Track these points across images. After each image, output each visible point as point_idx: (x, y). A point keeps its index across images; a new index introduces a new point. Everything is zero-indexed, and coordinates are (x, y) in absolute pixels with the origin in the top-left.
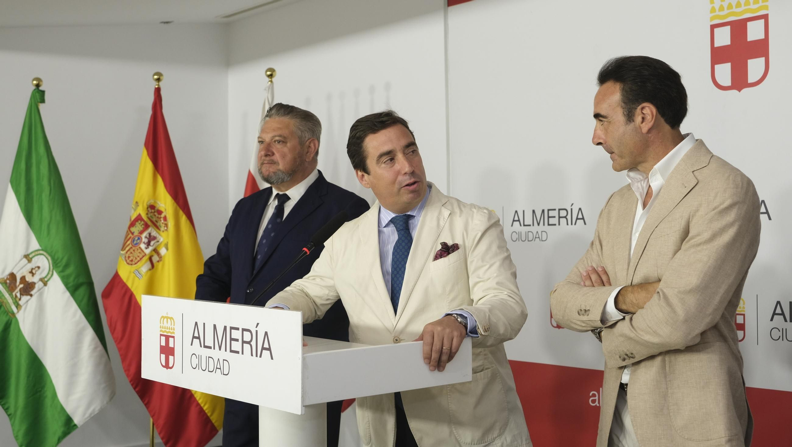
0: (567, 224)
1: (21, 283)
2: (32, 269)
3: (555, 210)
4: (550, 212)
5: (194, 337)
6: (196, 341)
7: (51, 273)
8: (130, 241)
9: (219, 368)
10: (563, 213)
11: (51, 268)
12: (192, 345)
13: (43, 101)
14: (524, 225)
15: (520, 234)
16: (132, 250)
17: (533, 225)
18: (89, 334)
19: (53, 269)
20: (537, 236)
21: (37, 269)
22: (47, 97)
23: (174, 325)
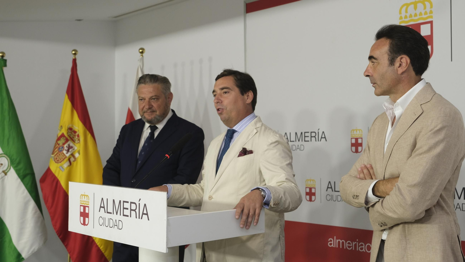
0: (316, 141)
3: (308, 132)
4: (306, 134)
5: (101, 207)
6: (102, 209)
7: (9, 167)
8: (57, 149)
9: (116, 225)
10: (313, 134)
12: (99, 211)
13: (5, 66)
14: (291, 141)
16: (58, 155)
17: (296, 141)
18: (32, 204)
19: (11, 165)
20: (298, 148)
22: (8, 63)
23: (89, 200)
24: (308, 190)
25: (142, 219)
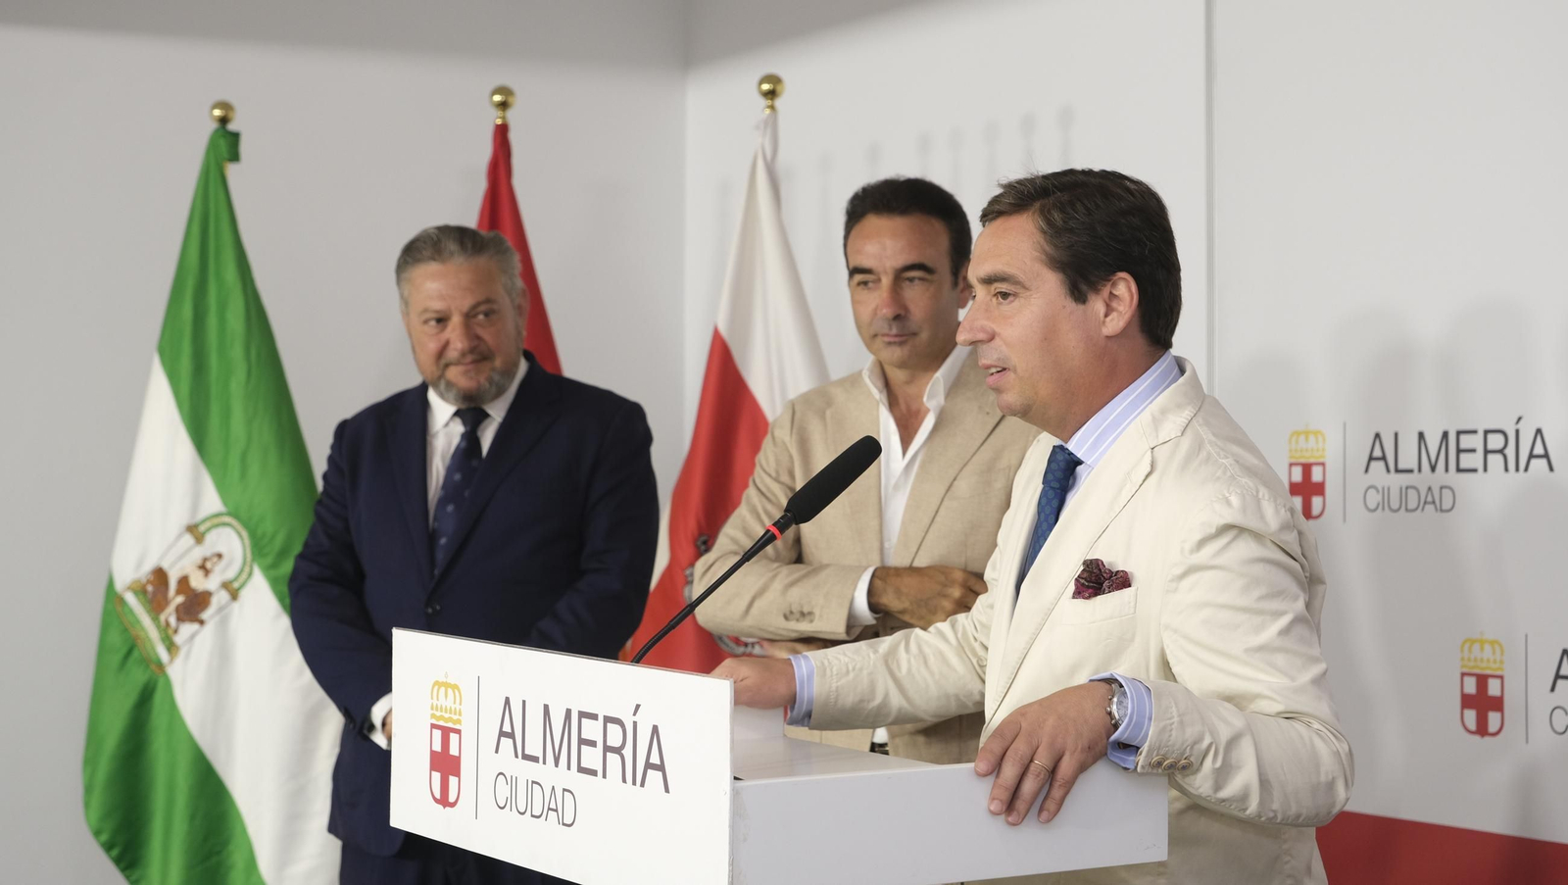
0: (1506, 469)
1: (178, 592)
2: (205, 560)
3: (1474, 432)
4: (1463, 437)
5: (502, 734)
6: (506, 742)
7: (247, 569)
9: (555, 809)
10: (1495, 442)
11: (249, 555)
12: (497, 752)
13: (235, 157)
14: (1397, 471)
15: (1386, 493)
17: (1420, 470)
19: (253, 560)
20: (1429, 499)
21: (215, 559)
22: (244, 147)
23: (460, 704)
24: (1471, 687)
25: (642, 785)
